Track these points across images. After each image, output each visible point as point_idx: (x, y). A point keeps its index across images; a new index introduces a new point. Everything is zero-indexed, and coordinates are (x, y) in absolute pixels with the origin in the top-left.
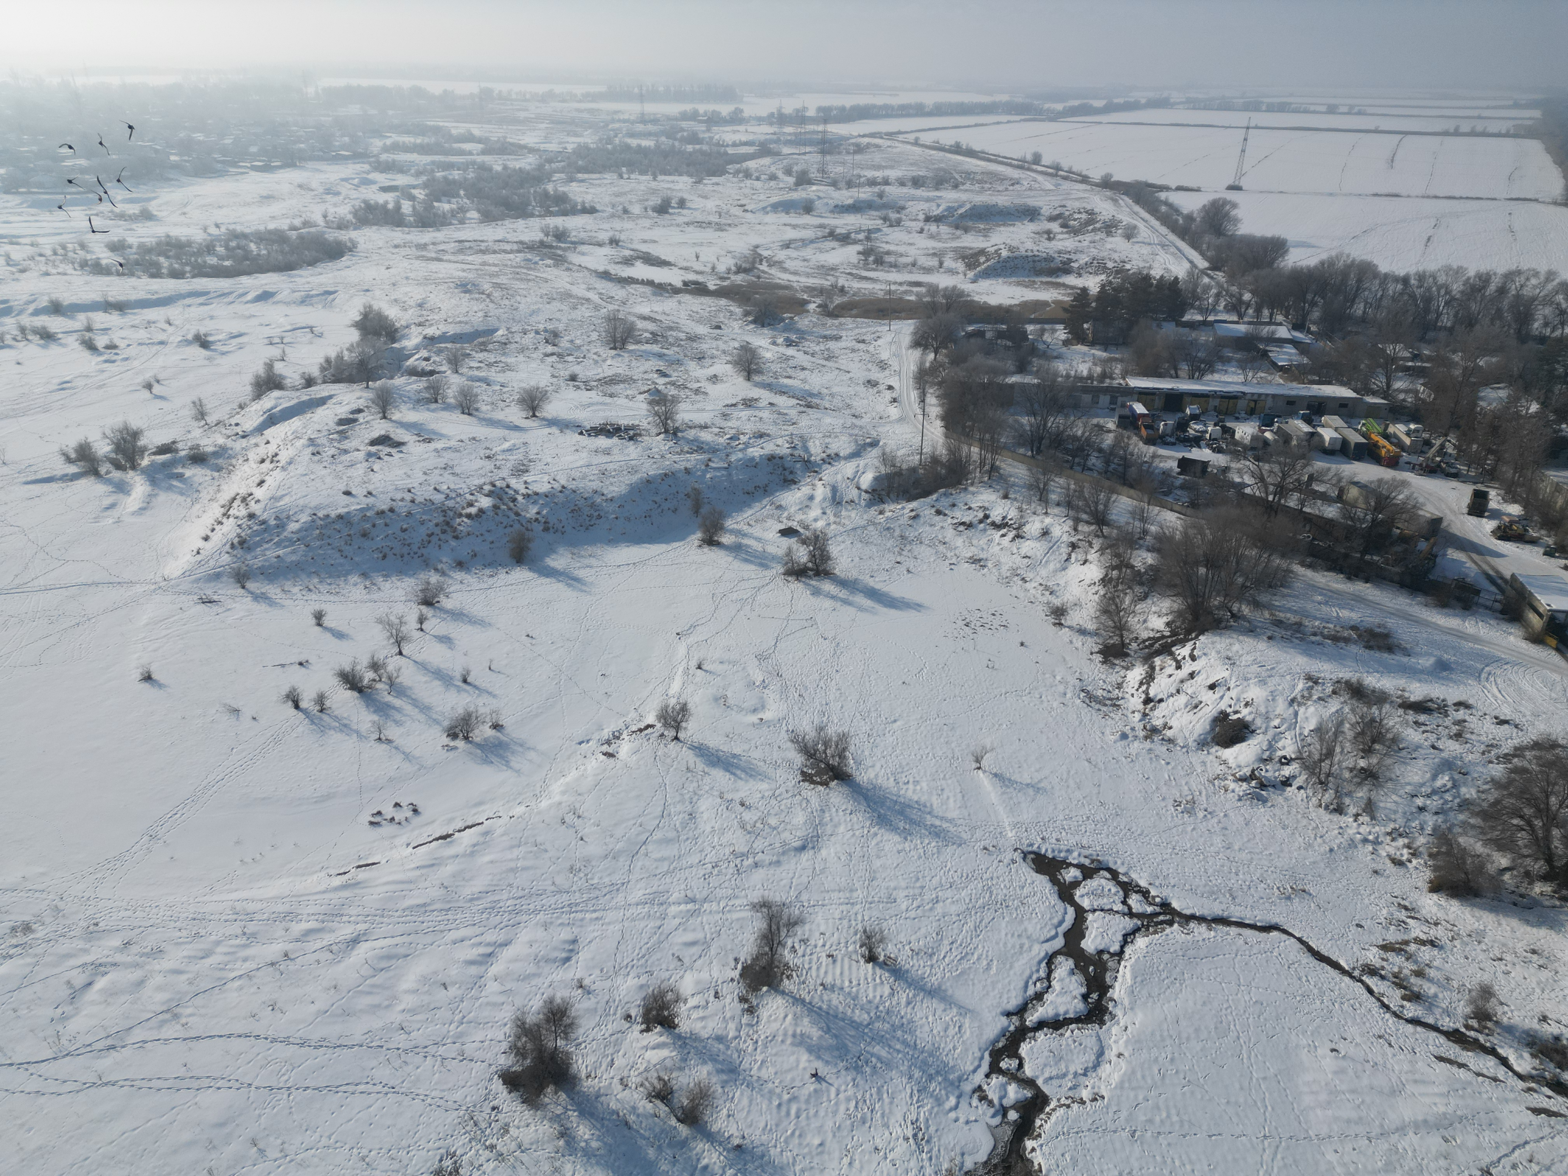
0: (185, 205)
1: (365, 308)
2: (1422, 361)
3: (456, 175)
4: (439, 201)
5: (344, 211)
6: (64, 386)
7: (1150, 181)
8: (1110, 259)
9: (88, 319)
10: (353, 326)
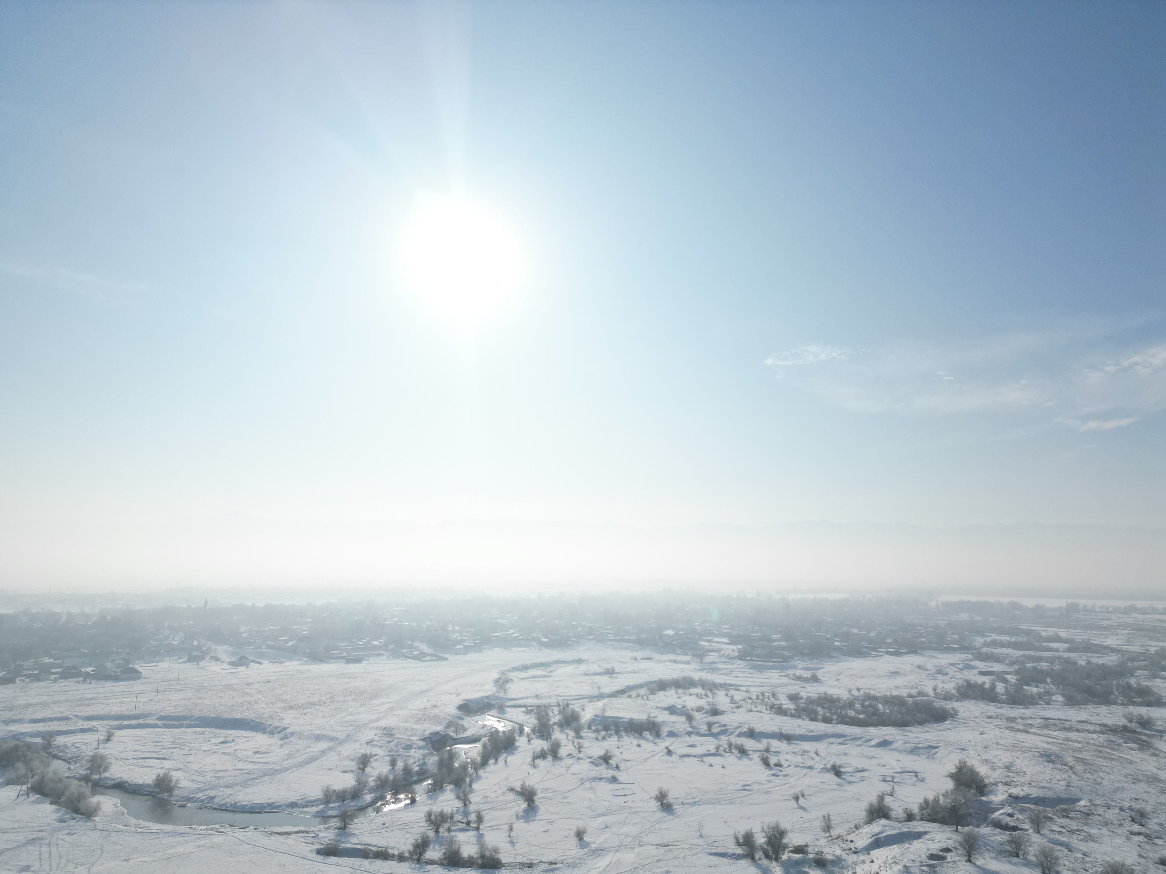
0: (840, 674)
1: (960, 763)
3: (1044, 666)
4: (1028, 685)
5: (950, 687)
6: (746, 788)
9: (768, 743)
10: (949, 776)
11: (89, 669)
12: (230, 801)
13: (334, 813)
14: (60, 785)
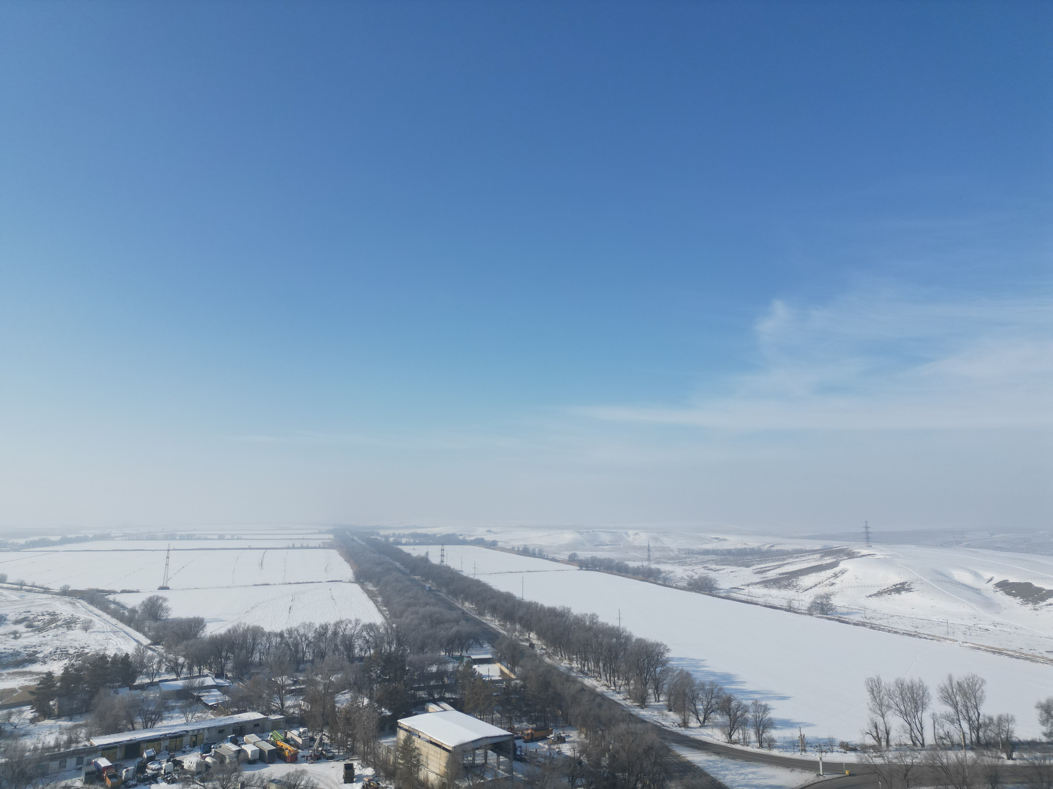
2: (300, 684)
7: (100, 588)
8: (71, 647)
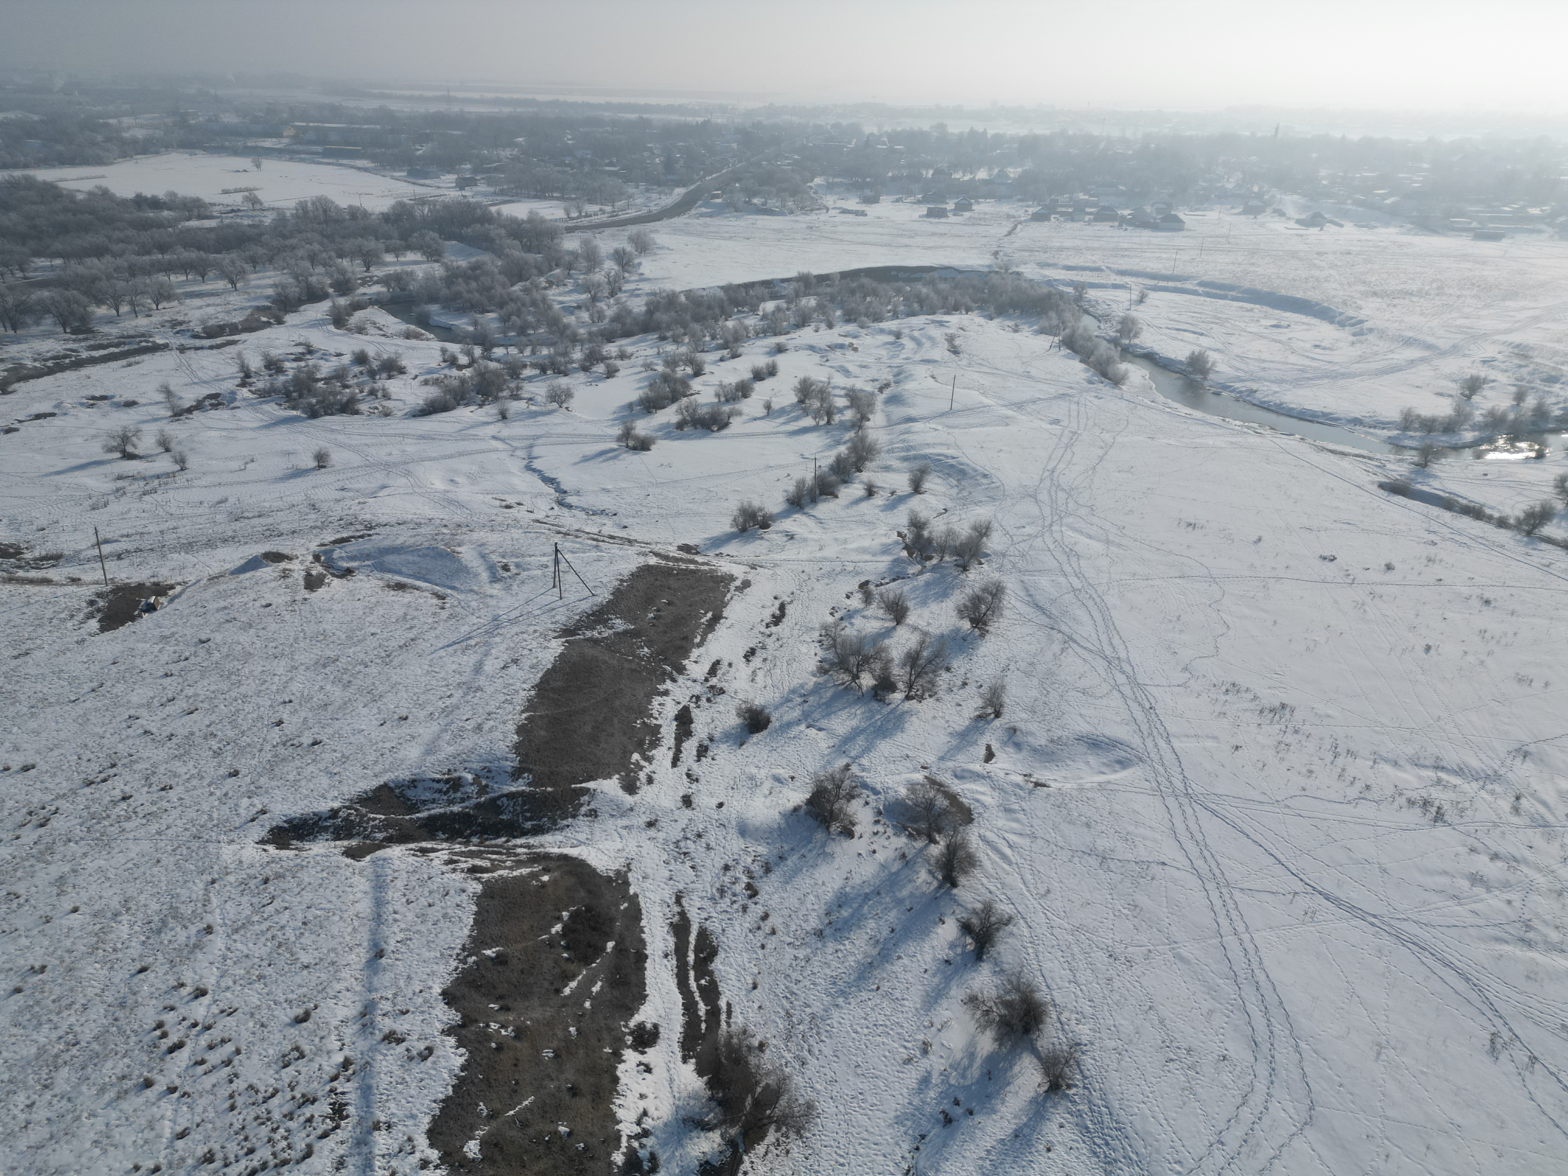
11: (1126, 212)
12: (1275, 399)
13: (1414, 444)
14: (1089, 344)
